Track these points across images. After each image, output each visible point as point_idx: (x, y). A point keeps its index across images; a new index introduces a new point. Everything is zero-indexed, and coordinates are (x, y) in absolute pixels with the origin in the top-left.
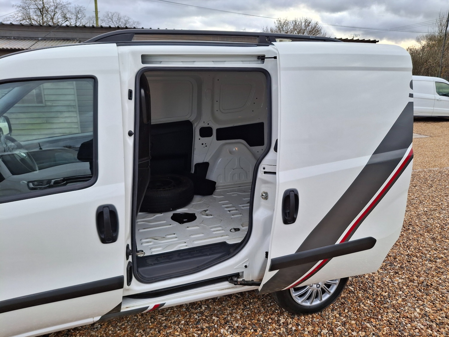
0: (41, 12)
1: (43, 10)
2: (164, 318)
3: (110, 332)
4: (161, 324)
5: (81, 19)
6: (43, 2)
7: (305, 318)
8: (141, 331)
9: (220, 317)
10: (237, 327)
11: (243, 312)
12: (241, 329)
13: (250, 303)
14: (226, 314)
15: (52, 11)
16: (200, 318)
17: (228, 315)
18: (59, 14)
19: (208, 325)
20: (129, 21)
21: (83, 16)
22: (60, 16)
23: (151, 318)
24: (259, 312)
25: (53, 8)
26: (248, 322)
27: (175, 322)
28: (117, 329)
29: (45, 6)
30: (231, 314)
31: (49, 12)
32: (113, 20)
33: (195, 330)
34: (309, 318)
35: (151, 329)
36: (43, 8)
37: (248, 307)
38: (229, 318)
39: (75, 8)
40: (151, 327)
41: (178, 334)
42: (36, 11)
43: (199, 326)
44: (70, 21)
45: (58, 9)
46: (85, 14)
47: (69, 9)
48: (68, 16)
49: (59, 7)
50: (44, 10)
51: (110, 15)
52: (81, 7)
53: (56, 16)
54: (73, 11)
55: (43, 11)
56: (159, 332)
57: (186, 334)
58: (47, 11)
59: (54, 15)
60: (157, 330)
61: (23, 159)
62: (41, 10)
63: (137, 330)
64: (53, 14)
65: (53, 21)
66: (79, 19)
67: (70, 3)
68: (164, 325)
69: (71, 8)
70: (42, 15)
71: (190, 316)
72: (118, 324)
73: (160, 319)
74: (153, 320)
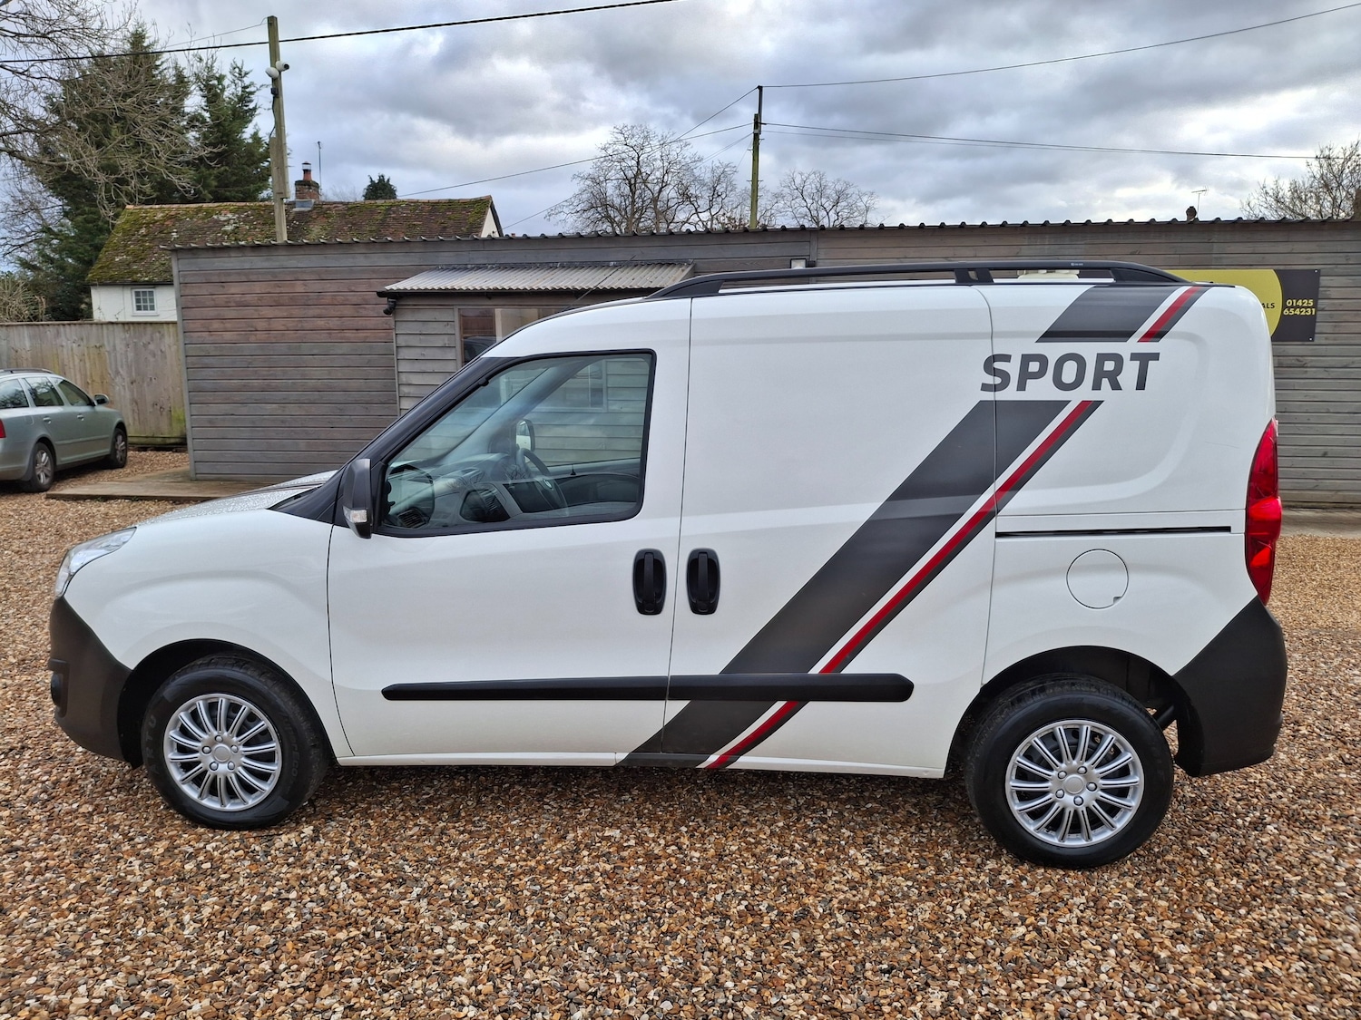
0: (630, 187)
1: (635, 181)
2: (748, 811)
3: (646, 811)
4: (738, 818)
5: (723, 196)
6: (638, 163)
7: (1046, 872)
8: (700, 820)
9: (859, 832)
10: (886, 854)
11: (911, 836)
12: (893, 860)
13: (934, 827)
14: (873, 831)
15: (656, 181)
16: (816, 825)
17: (875, 833)
18: (671, 187)
19: (827, 838)
20: (850, 191)
21: (729, 188)
22: (673, 194)
23: (723, 806)
24: (946, 844)
25: (658, 174)
26: (913, 852)
27: (765, 822)
28: (658, 810)
29: (643, 170)
30: (883, 834)
31: (649, 185)
32: (804, 193)
33: (798, 839)
34: (1056, 875)
35: (718, 821)
36: (636, 177)
37: (927, 831)
38: (876, 839)
39: (713, 171)
40: (719, 818)
41: (765, 837)
42: (619, 186)
43: (809, 836)
44: (695, 204)
45: (670, 175)
46: (734, 183)
47: (697, 174)
48: (692, 191)
49: (672, 170)
50: (638, 181)
51: (798, 181)
52: (727, 166)
53: (664, 193)
54: (707, 177)
55: (635, 184)
56: (731, 828)
57: (779, 840)
58: (645, 182)
59: (660, 191)
60: (728, 824)
61: (545, 491)
62: (633, 181)
63: (693, 817)
64: (657, 188)
65: (656, 206)
66: (719, 196)
67: (700, 160)
68: (743, 820)
69: (703, 170)
70: (634, 194)
71: (798, 820)
72: (663, 803)
73: (739, 811)
74: (725, 810)
